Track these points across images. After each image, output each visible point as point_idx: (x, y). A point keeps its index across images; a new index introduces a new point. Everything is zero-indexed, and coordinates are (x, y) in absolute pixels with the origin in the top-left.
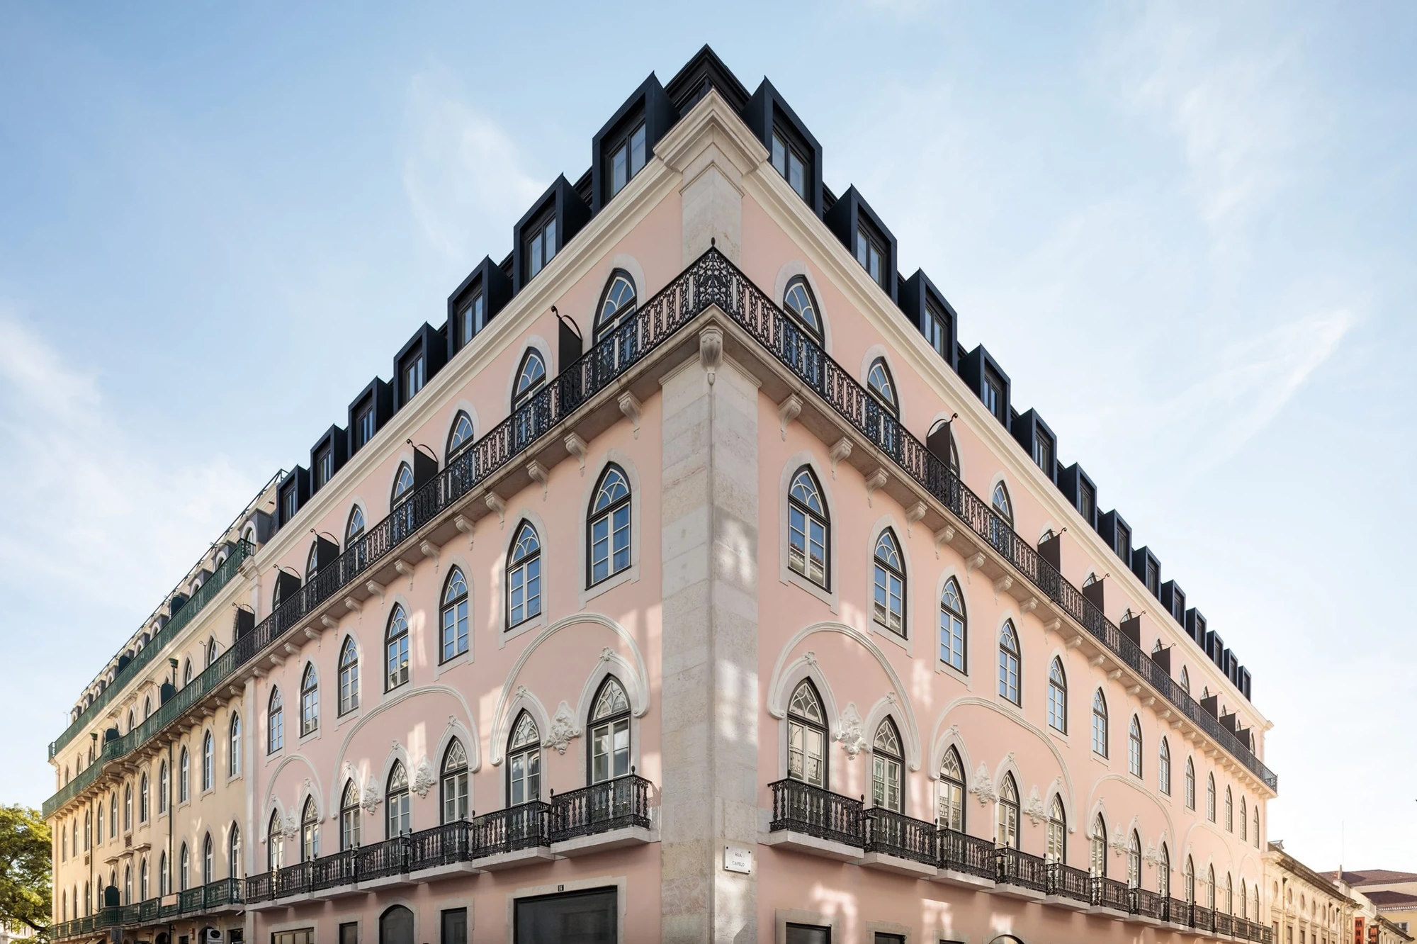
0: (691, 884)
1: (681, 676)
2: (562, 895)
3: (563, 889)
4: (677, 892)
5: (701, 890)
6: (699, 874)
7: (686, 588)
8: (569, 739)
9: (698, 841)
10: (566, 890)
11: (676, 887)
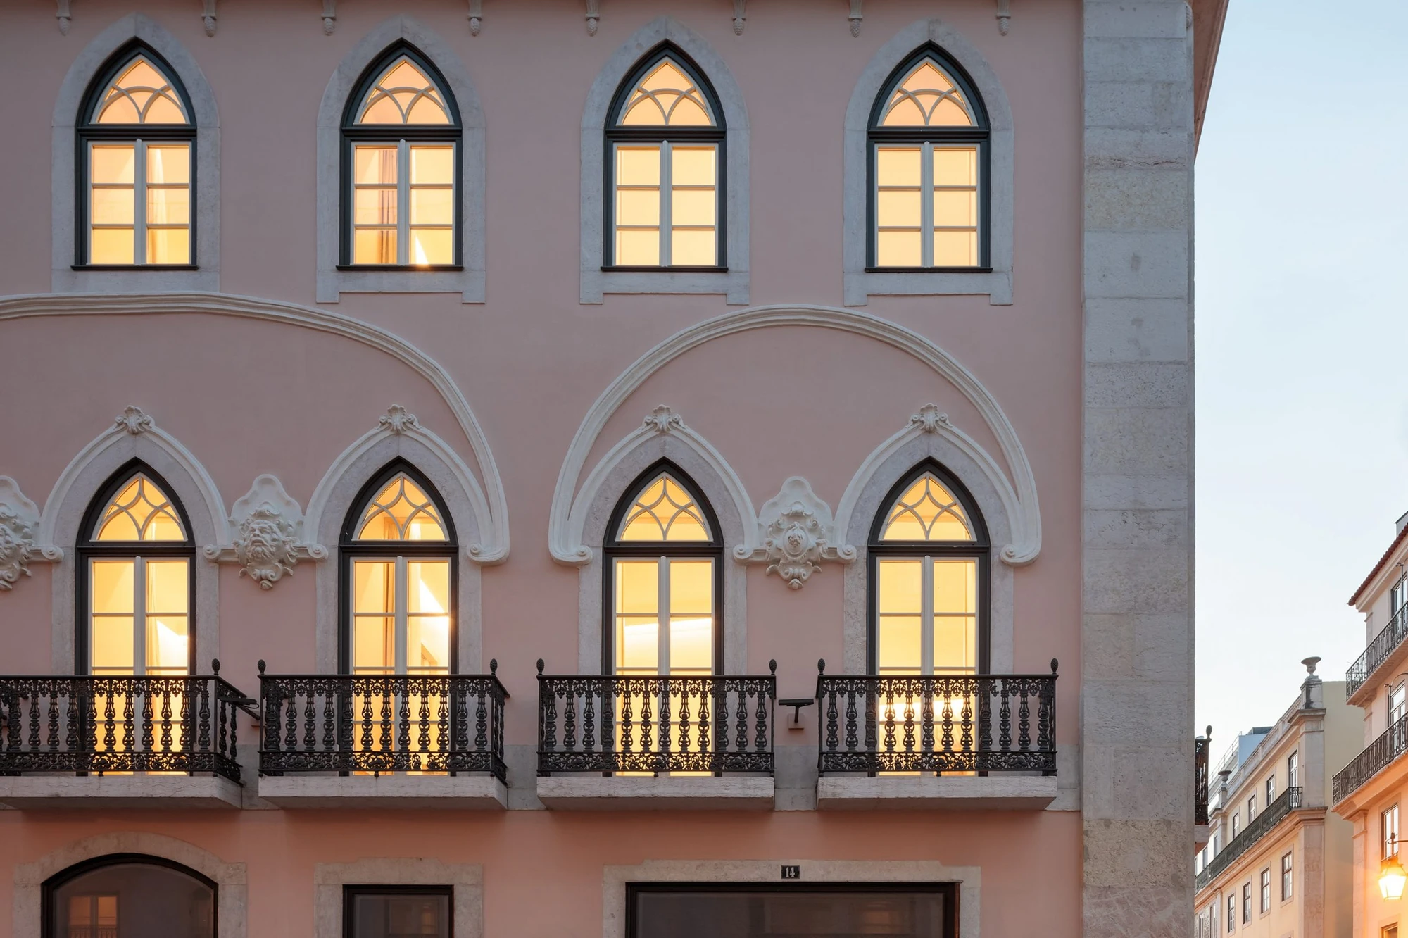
0: (1154, 900)
1: (1130, 519)
2: (791, 887)
3: (797, 875)
4: (1120, 911)
5: (1174, 913)
6: (1170, 883)
7: (1142, 363)
8: (820, 563)
9: (1168, 823)
10: (804, 877)
11: (1118, 901)
